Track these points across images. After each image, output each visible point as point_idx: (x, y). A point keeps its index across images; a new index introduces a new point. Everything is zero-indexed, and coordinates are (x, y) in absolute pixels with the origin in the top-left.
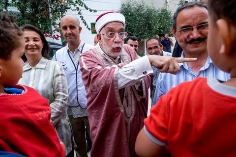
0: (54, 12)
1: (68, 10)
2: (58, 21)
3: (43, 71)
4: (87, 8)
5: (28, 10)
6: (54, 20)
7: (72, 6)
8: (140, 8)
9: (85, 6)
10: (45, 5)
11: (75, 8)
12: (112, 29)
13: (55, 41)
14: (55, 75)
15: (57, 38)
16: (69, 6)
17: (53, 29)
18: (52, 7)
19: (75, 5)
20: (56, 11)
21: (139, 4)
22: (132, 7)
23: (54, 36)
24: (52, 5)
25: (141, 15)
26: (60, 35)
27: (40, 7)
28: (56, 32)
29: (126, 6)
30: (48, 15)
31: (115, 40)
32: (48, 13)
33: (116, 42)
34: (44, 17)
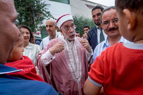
0: (36, 21)
1: (44, 20)
2: (39, 26)
3: (30, 50)
4: (54, 18)
5: (23, 20)
6: (36, 25)
7: (46, 18)
8: (81, 18)
9: (53, 17)
10: (32, 17)
11: (48, 18)
12: (67, 25)
13: (37, 36)
14: (37, 52)
15: (38, 34)
16: (44, 18)
17: (36, 29)
18: (35, 18)
19: (47, 17)
20: (38, 20)
21: (81, 16)
22: (77, 18)
23: (37, 33)
24: (36, 17)
25: (82, 22)
26: (40, 32)
27: (29, 19)
28: (38, 31)
29: (74, 17)
30: (33, 23)
31: (70, 32)
32: (34, 21)
33: (71, 32)
34: (32, 23)
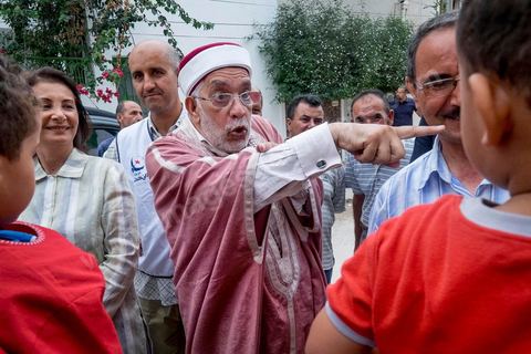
0: (99, 29)
1: (136, 24)
2: (109, 54)
4: (187, 19)
5: (33, 24)
6: (99, 50)
8: (329, 16)
9: (182, 11)
10: (78, 11)
11: (155, 18)
12: (223, 84)
13: (102, 106)
14: (107, 194)
15: (106, 99)
16: (140, 14)
17: (98, 72)
18: (94, 16)
19: (155, 10)
20: (105, 26)
21: (325, 5)
22: (308, 13)
23: (100, 92)
24: (96, 11)
25: (331, 36)
26: (114, 90)
27: (63, 17)
28: (104, 81)
29: (291, 13)
30: (84, 38)
31: (232, 112)
32: (86, 32)
33: (234, 116)
34: (74, 41)
